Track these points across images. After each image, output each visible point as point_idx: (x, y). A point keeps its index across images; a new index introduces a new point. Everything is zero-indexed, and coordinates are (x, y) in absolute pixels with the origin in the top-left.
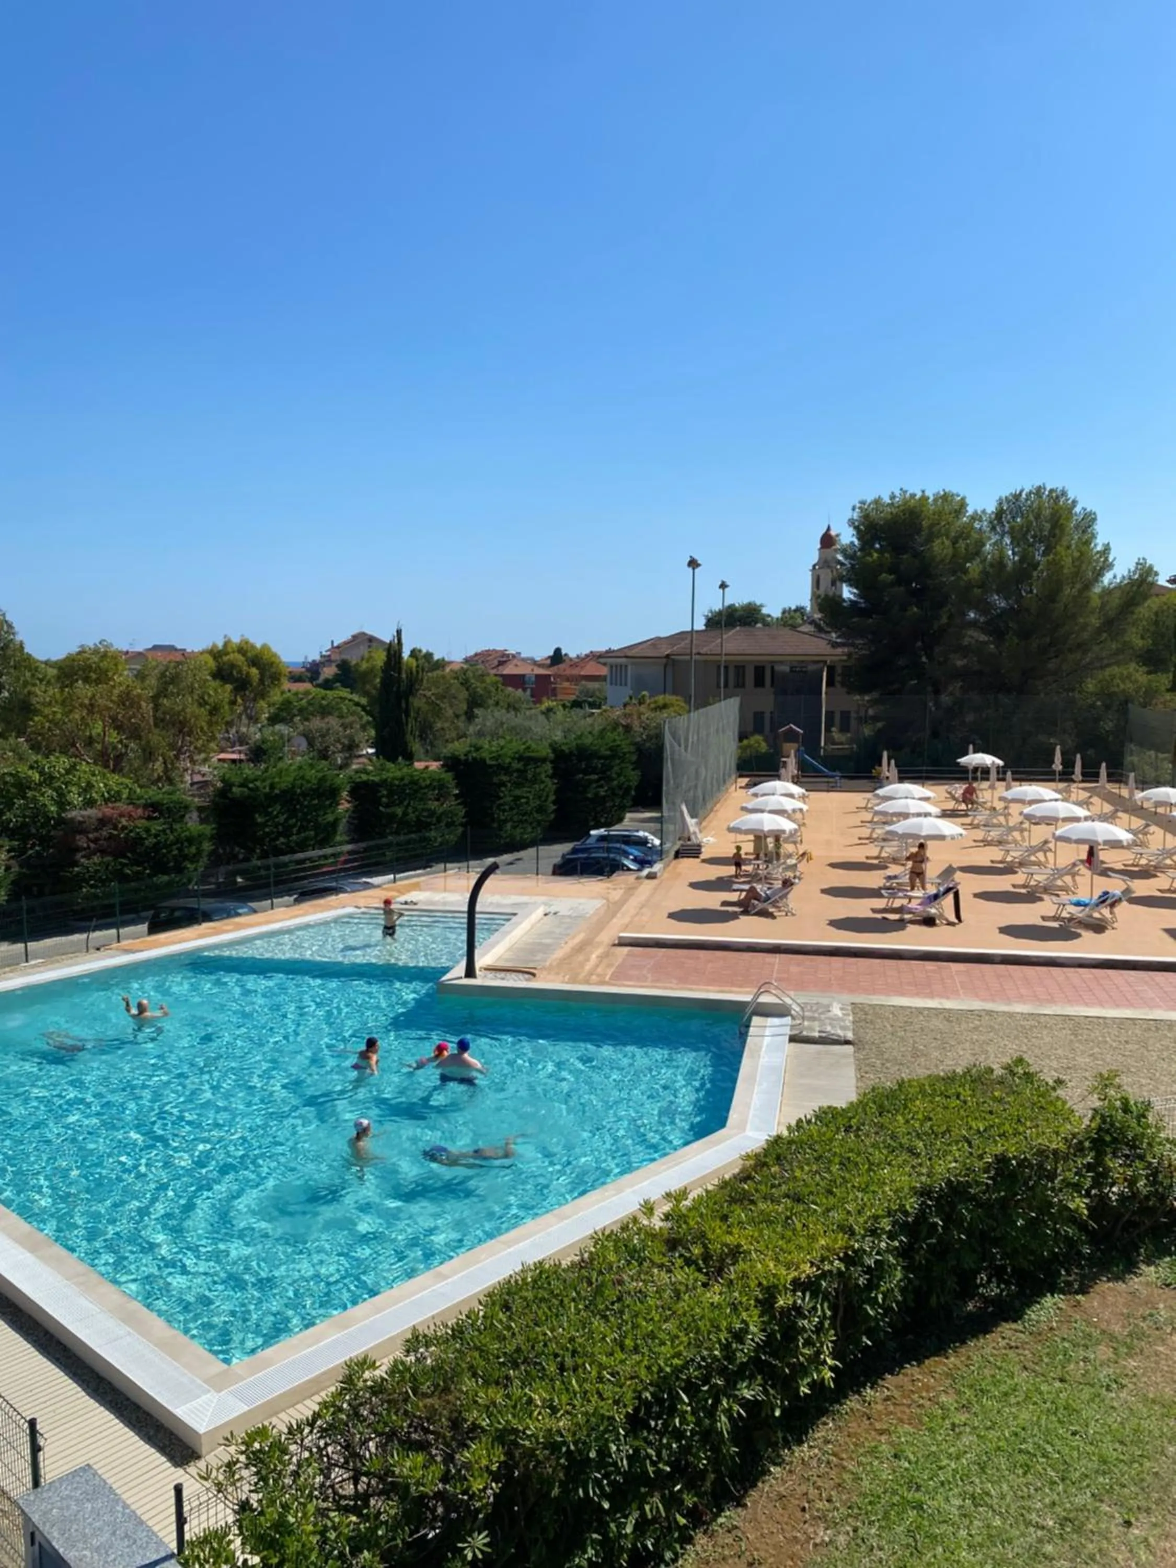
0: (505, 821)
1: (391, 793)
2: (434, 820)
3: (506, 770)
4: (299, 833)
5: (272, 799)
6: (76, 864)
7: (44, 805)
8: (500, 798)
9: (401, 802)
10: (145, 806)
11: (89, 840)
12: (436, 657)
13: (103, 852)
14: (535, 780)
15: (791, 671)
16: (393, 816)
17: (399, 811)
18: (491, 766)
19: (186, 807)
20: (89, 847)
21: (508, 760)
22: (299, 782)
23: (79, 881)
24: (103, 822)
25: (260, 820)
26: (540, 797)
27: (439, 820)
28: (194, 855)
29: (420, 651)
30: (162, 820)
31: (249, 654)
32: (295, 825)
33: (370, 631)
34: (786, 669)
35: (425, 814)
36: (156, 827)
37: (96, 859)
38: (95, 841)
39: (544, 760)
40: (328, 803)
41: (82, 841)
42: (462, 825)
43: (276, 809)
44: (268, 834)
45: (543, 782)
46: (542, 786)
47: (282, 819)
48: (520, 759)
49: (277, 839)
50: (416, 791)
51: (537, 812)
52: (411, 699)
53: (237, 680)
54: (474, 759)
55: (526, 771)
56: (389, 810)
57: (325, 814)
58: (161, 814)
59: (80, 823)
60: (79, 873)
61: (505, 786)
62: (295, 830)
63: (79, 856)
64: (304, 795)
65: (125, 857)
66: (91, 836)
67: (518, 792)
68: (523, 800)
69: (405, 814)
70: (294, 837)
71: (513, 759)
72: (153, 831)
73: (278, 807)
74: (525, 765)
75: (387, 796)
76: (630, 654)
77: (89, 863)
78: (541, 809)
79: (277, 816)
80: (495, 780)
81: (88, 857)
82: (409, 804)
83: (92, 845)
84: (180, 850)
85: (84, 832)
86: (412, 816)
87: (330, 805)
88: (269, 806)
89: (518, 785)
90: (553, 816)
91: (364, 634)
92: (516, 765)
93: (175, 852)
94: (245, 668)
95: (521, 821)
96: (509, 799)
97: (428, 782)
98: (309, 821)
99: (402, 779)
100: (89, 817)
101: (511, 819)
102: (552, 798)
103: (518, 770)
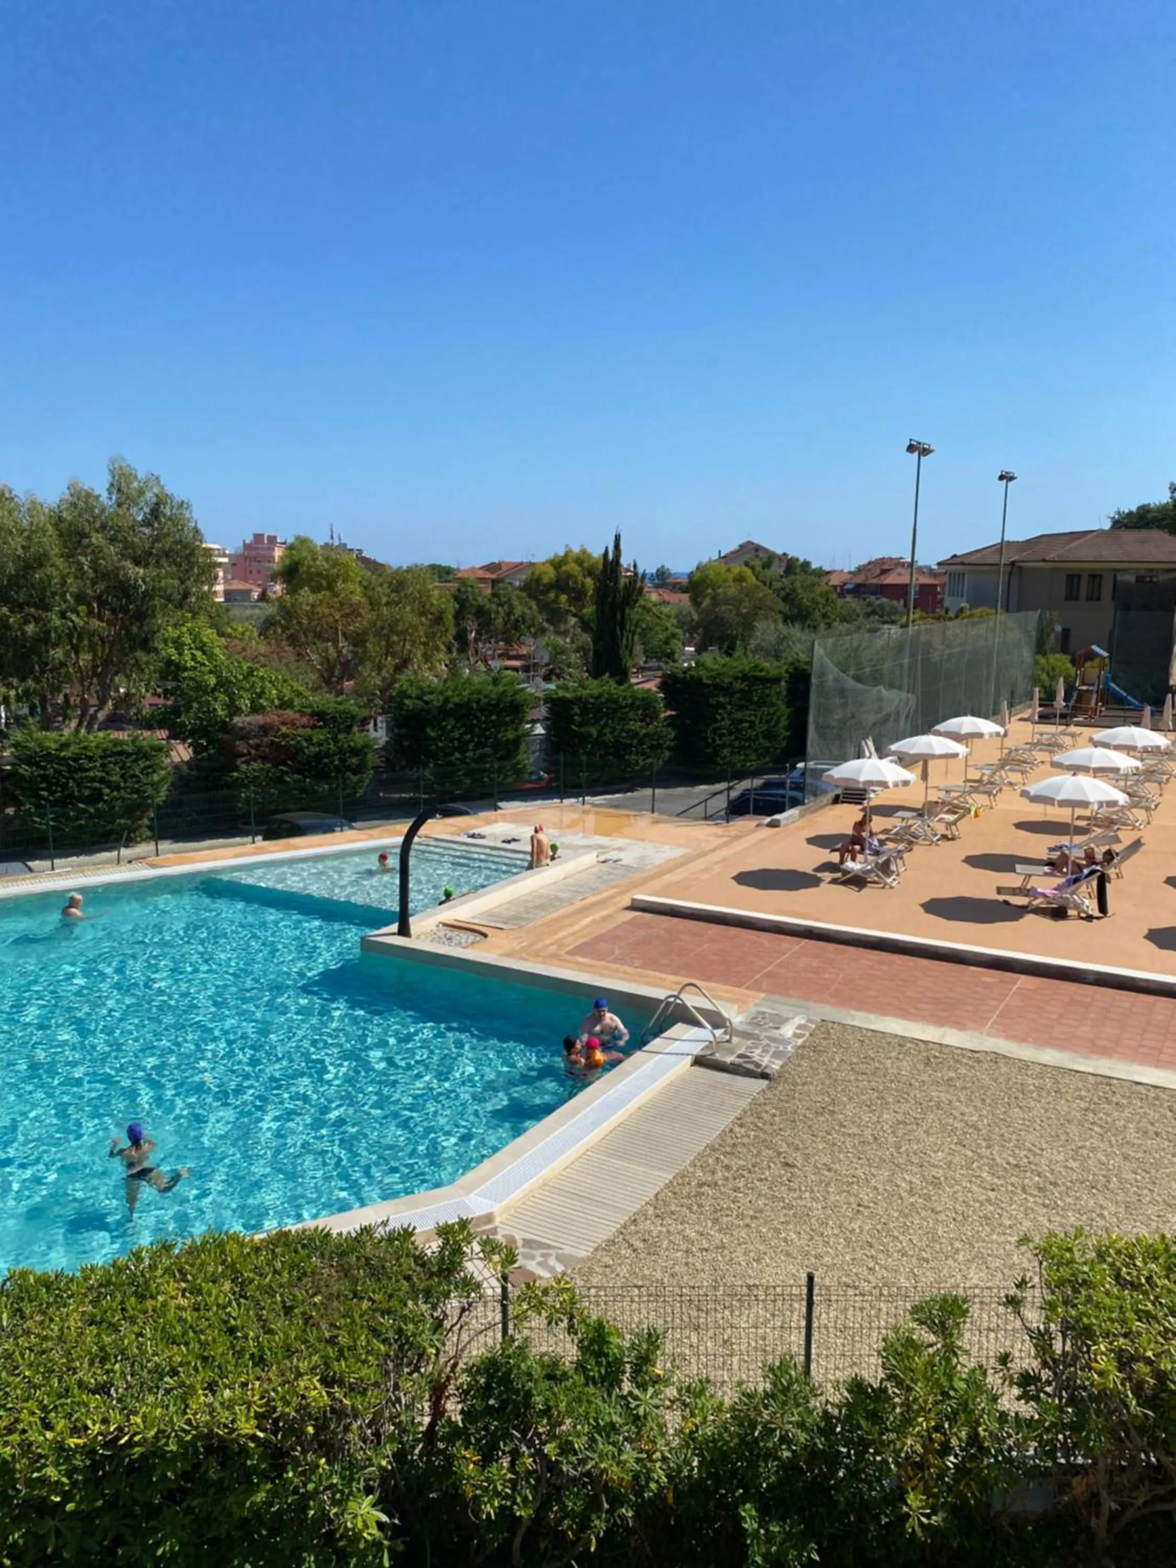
0: (723, 746)
1: (585, 710)
2: (635, 742)
3: (727, 690)
4: (476, 749)
5: (444, 712)
6: (237, 769)
7: (215, 710)
8: (717, 721)
9: (597, 721)
10: (312, 715)
11: (251, 746)
12: (814, 566)
13: (264, 758)
14: (763, 702)
15: (1137, 581)
16: (586, 737)
17: (594, 731)
18: (708, 686)
19: (353, 718)
20: (249, 753)
21: (727, 680)
22: (474, 697)
23: (239, 784)
24: (265, 729)
25: (433, 734)
26: (768, 722)
27: (641, 742)
28: (358, 766)
29: (797, 560)
30: (326, 730)
31: (586, 565)
32: (470, 742)
33: (756, 541)
34: (1132, 578)
35: (624, 735)
36: (318, 736)
37: (255, 765)
38: (257, 747)
39: (776, 681)
40: (508, 719)
41: (242, 747)
42: (669, 748)
43: (450, 724)
44: (443, 749)
45: (773, 705)
46: (772, 710)
47: (456, 734)
48: (745, 678)
49: (452, 754)
50: (615, 711)
51: (765, 737)
52: (627, 611)
53: (573, 590)
54: (692, 677)
55: (750, 692)
56: (583, 730)
57: (506, 730)
58: (325, 721)
59: (242, 729)
60: (238, 778)
61: (724, 708)
62: (471, 746)
63: (239, 761)
64: (482, 710)
65: (286, 765)
66: (251, 742)
67: (739, 715)
68: (746, 725)
69: (601, 734)
70: (470, 754)
71: (736, 678)
72: (315, 740)
73: (452, 721)
74: (750, 686)
75: (580, 715)
76: (967, 561)
77: (247, 769)
78: (769, 735)
79: (452, 731)
80: (712, 701)
81: (247, 763)
82: (606, 725)
83: (253, 752)
84: (342, 760)
85: (245, 738)
86: (609, 737)
87: (512, 722)
88: (444, 720)
89: (741, 708)
90: (784, 743)
91: (750, 543)
92: (738, 685)
93: (337, 763)
94: (580, 578)
95: (742, 748)
96: (727, 723)
97: (629, 701)
98: (489, 738)
99: (599, 697)
100: (250, 724)
101: (731, 745)
102: (784, 722)
103: (741, 691)
